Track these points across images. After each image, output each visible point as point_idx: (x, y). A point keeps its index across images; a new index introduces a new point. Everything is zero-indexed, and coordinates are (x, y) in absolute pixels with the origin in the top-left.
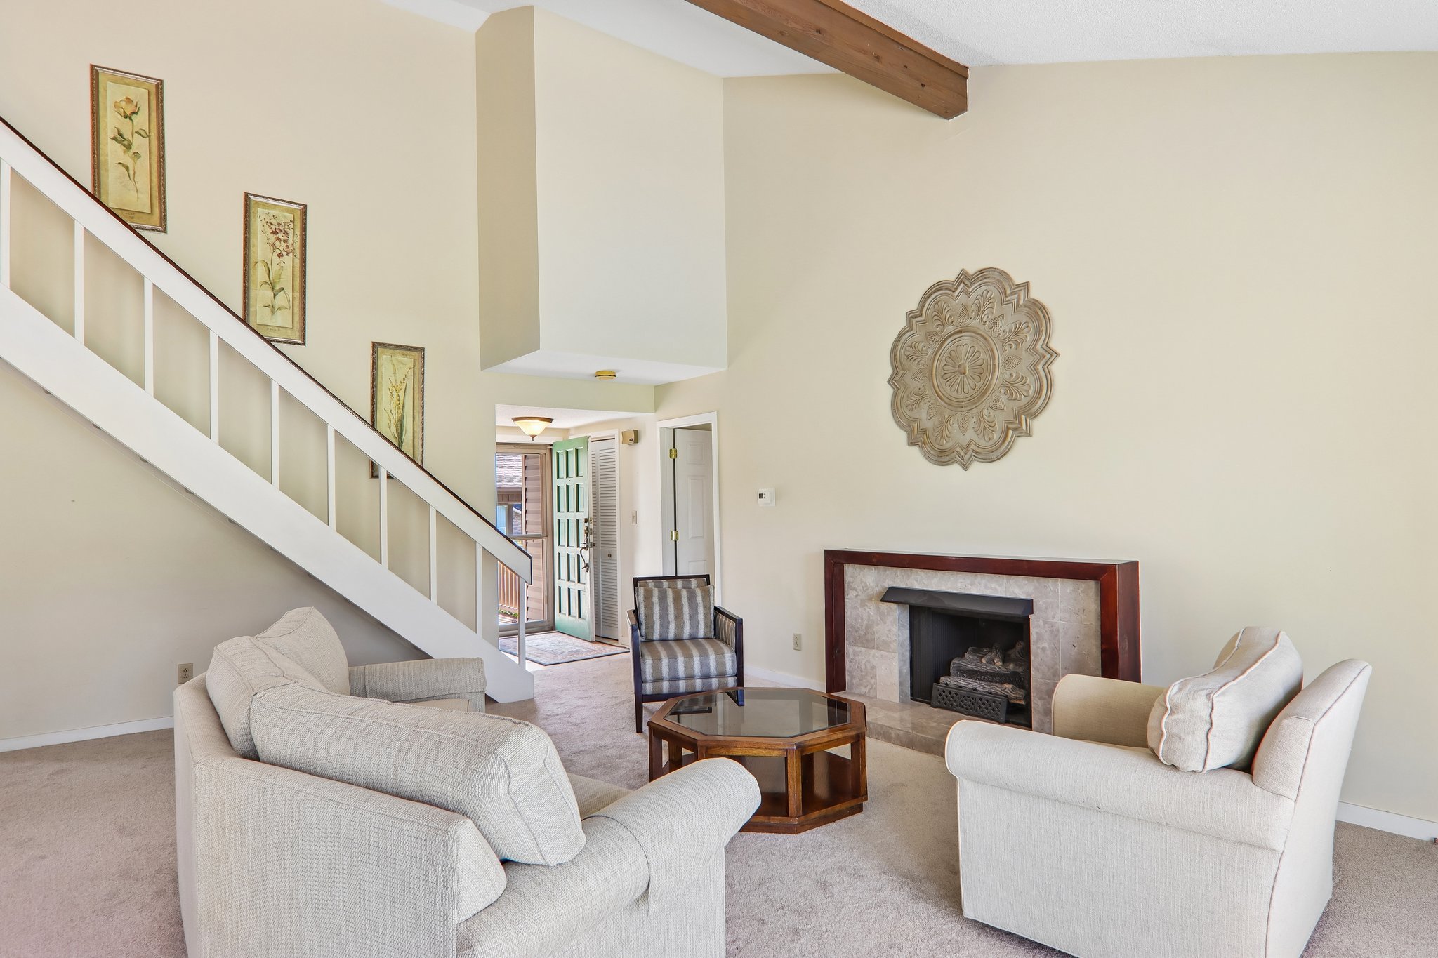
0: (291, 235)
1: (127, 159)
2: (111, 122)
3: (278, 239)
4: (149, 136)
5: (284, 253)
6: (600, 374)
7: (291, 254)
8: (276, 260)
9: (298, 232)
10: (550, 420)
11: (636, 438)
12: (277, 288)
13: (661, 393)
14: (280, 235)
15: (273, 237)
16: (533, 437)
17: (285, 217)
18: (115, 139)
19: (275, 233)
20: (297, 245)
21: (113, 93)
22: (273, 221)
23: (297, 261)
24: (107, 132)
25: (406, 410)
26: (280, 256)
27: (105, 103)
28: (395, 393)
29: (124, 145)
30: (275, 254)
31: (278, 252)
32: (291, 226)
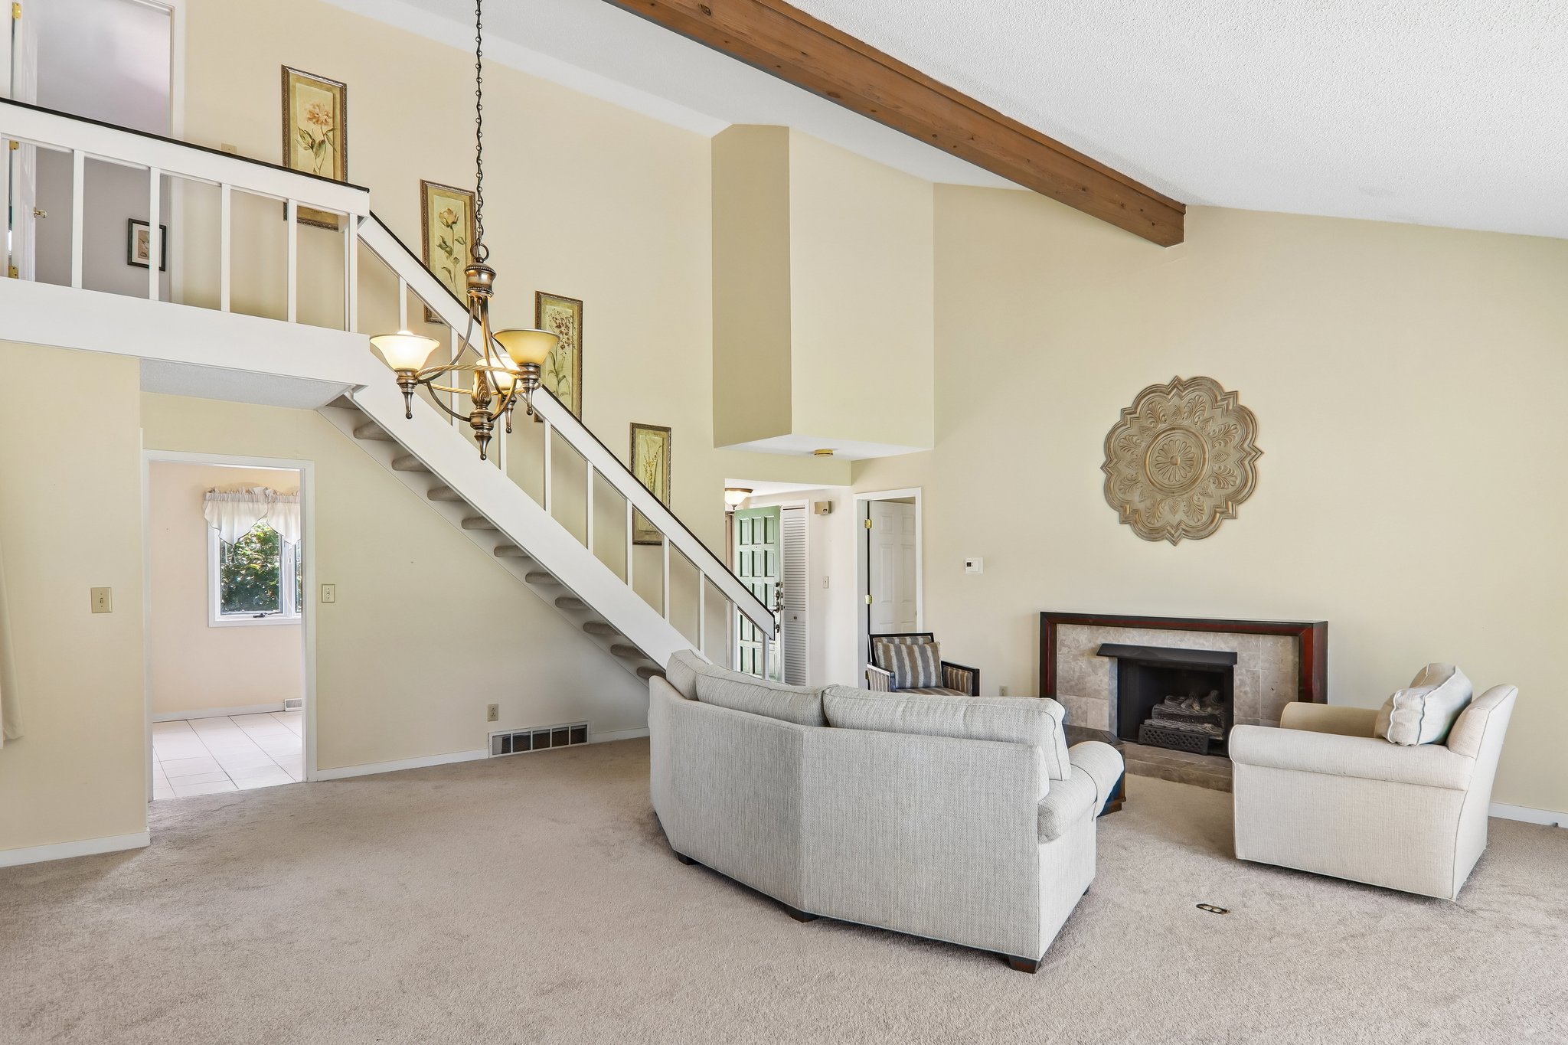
0: (571, 328)
1: (450, 265)
2: (436, 230)
3: (561, 332)
4: (465, 243)
5: (566, 345)
6: (818, 453)
7: (571, 346)
8: (560, 351)
9: (576, 326)
10: (750, 491)
11: (830, 508)
12: (560, 376)
13: (859, 468)
14: (563, 329)
15: (557, 331)
16: (734, 506)
17: (566, 312)
18: (440, 246)
19: (559, 327)
20: (576, 338)
21: (439, 204)
22: (558, 317)
23: (575, 351)
24: (435, 241)
25: (656, 484)
26: (563, 347)
27: (433, 215)
28: (648, 469)
29: (447, 252)
30: (559, 346)
31: (561, 343)
32: (571, 321)
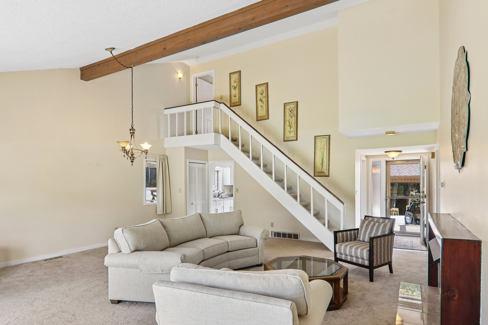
0: (294, 111)
1: (262, 104)
2: (259, 96)
3: (291, 113)
4: (265, 97)
5: (293, 116)
7: (294, 116)
8: (291, 119)
9: (296, 110)
12: (291, 126)
14: (292, 112)
15: (290, 113)
16: (393, 158)
17: (293, 106)
18: (260, 100)
19: (291, 111)
20: (296, 113)
21: (259, 90)
22: (290, 109)
23: (296, 118)
24: (259, 99)
25: (324, 155)
26: (292, 117)
27: (258, 93)
28: (321, 151)
29: (261, 101)
30: (291, 117)
31: (291, 116)
32: (294, 109)
